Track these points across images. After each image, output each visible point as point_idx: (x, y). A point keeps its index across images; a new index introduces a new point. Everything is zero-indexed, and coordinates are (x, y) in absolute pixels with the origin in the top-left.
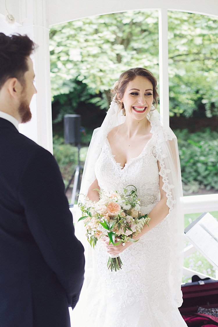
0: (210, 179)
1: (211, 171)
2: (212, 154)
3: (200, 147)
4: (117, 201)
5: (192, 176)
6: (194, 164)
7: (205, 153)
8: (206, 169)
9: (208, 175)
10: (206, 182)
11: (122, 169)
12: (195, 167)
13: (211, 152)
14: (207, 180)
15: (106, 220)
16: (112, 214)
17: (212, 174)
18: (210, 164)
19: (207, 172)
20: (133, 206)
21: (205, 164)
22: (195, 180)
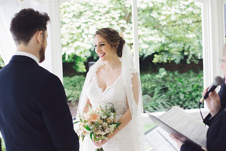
0: (187, 103)
1: (188, 98)
2: (189, 86)
3: (182, 82)
4: (98, 113)
5: (176, 101)
6: (178, 93)
7: (185, 86)
8: (185, 97)
9: (186, 100)
10: (185, 106)
11: (103, 92)
12: (177, 96)
13: (188, 85)
14: (186, 104)
15: (88, 125)
16: (93, 121)
17: (188, 100)
18: (187, 93)
19: (185, 99)
20: (108, 116)
21: (184, 93)
22: (178, 104)
